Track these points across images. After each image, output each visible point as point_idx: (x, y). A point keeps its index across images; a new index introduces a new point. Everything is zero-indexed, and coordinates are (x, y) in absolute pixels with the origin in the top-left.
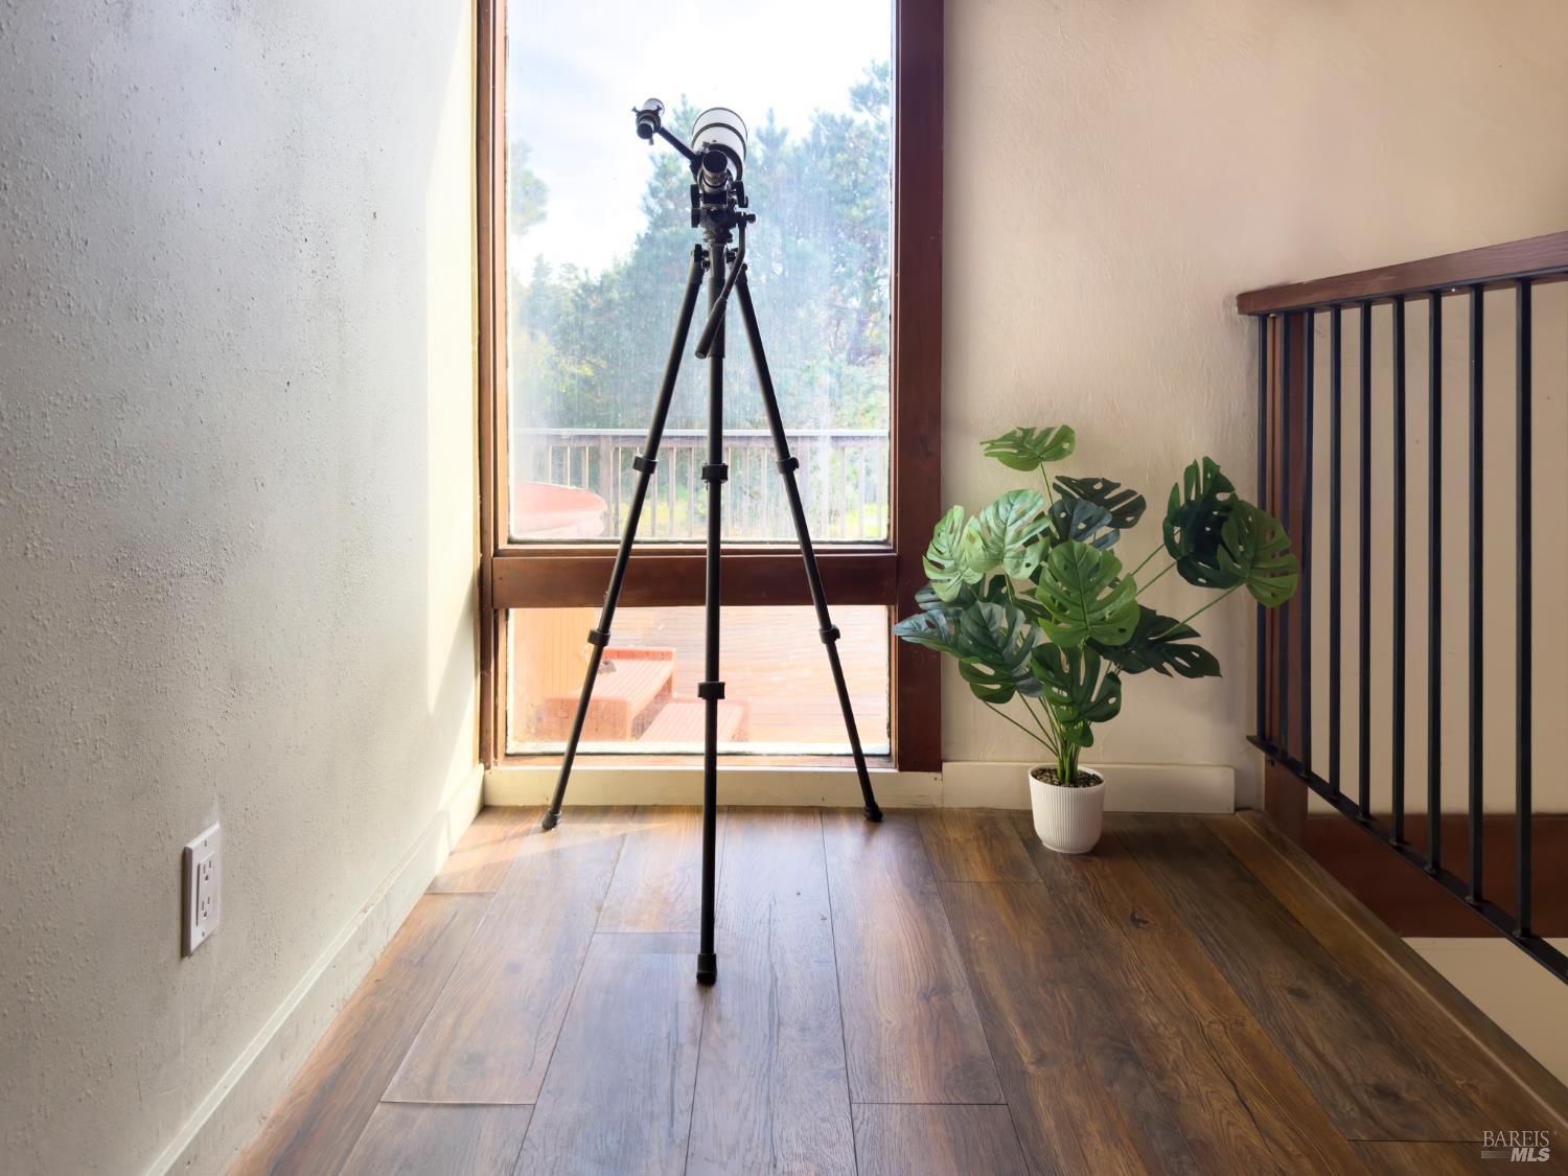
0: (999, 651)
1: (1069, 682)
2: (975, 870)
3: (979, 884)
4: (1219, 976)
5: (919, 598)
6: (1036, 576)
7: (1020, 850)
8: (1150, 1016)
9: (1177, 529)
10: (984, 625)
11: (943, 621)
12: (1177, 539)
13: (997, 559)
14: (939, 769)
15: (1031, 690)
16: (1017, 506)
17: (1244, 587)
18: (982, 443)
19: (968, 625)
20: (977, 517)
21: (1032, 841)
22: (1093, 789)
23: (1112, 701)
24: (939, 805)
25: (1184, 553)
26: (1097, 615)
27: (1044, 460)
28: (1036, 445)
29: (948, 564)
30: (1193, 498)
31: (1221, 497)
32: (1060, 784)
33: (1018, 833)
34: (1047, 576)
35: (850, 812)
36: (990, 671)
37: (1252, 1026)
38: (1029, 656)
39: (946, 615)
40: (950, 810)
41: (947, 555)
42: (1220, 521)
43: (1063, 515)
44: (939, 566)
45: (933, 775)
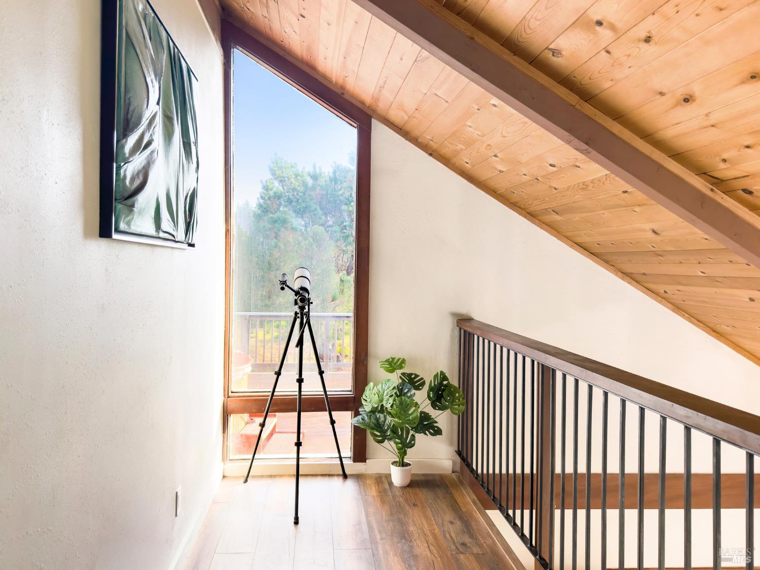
0: (382, 428)
1: (400, 437)
2: (373, 492)
3: (373, 496)
4: (432, 519)
5: (360, 410)
6: (392, 406)
7: (387, 486)
8: (411, 528)
9: (431, 393)
10: (377, 420)
11: (366, 418)
12: (431, 396)
13: (382, 401)
14: (365, 462)
15: (390, 439)
16: (387, 385)
17: (449, 409)
18: (380, 362)
19: (373, 420)
20: (377, 387)
21: (391, 484)
22: (408, 467)
23: (413, 442)
24: (365, 473)
25: (433, 400)
26: (407, 418)
27: (397, 369)
28: (395, 365)
29: (368, 400)
30: (436, 384)
31: (445, 383)
32: (399, 466)
33: (388, 481)
34: (395, 406)
35: (338, 475)
36: (379, 434)
37: (437, 531)
38: (389, 430)
39: (367, 416)
40: (368, 474)
41: (368, 397)
42: (444, 390)
43: (401, 387)
44: (366, 401)
45: (363, 463)
